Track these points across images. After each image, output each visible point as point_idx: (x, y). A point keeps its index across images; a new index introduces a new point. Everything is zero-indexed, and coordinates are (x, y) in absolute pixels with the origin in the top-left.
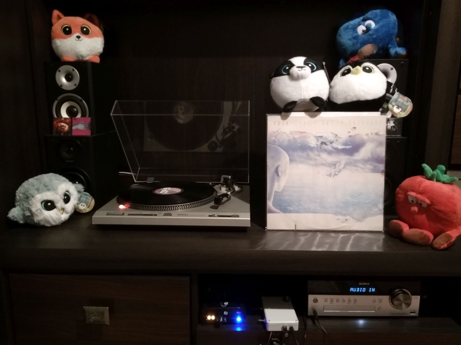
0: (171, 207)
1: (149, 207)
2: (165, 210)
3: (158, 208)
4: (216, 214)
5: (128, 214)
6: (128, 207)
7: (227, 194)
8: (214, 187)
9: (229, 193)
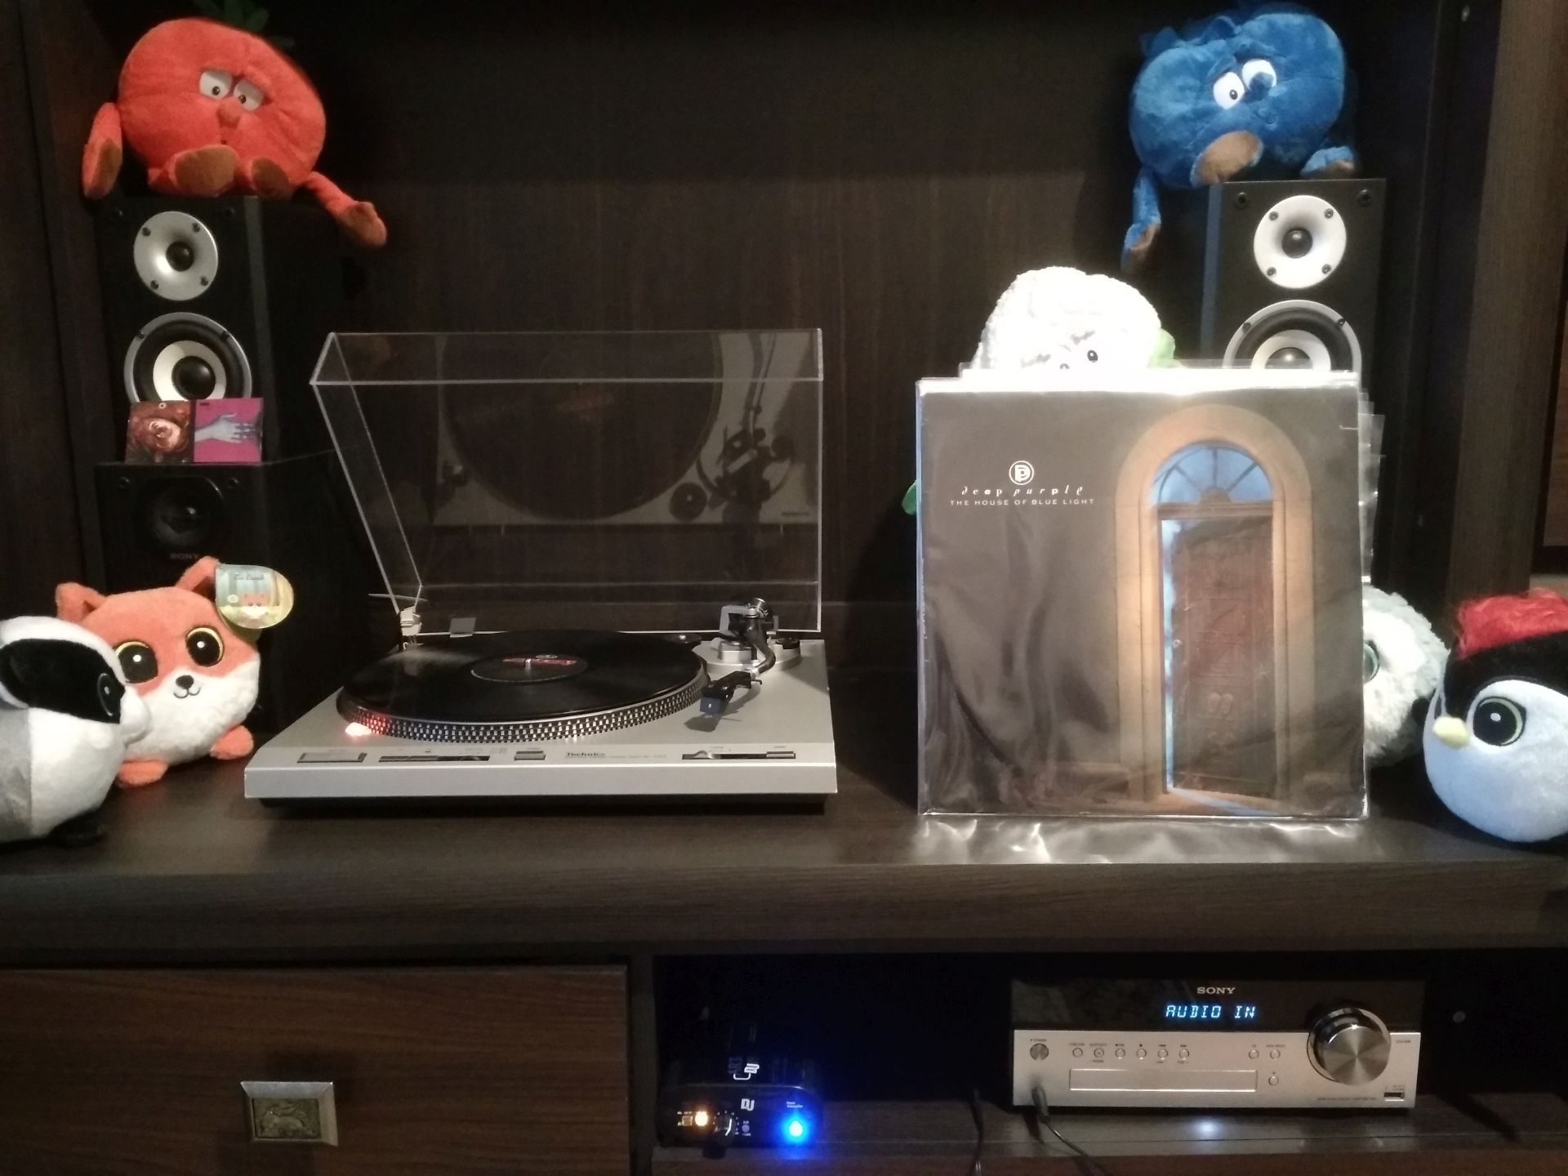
4: (710, 748)
7: (749, 674)
8: (696, 650)
9: (755, 671)
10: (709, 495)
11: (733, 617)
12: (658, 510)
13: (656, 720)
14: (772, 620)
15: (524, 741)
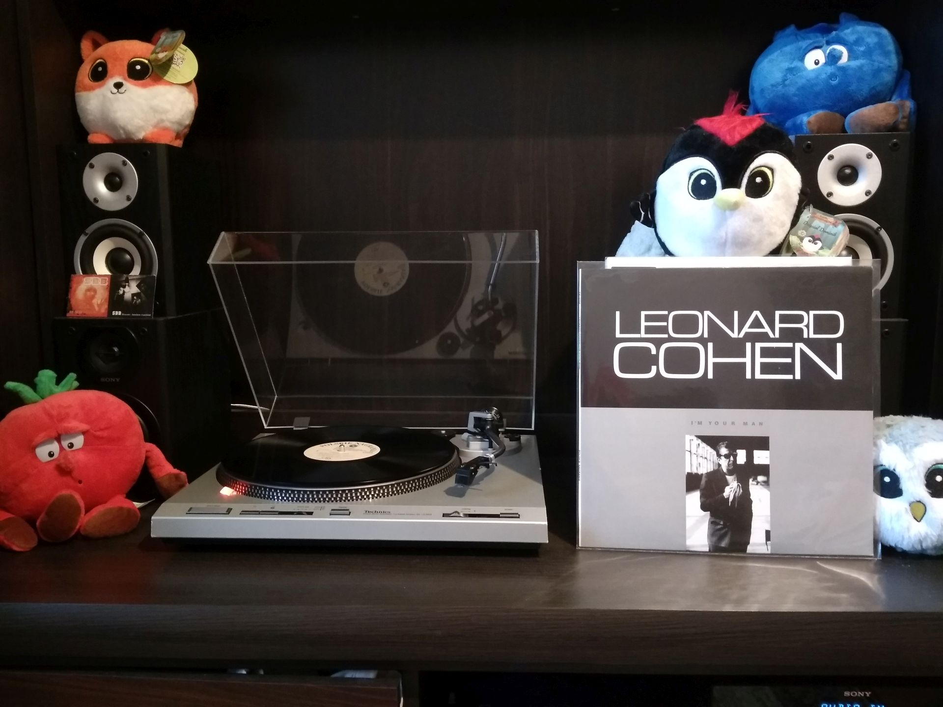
0: (350, 491)
1: (296, 492)
2: (335, 499)
3: (318, 496)
4: (462, 509)
5: (242, 510)
6: (244, 492)
7: (488, 458)
8: (453, 441)
9: (492, 456)
10: (462, 340)
11: (477, 420)
12: (429, 350)
13: (425, 489)
14: (503, 422)
15: (337, 501)
